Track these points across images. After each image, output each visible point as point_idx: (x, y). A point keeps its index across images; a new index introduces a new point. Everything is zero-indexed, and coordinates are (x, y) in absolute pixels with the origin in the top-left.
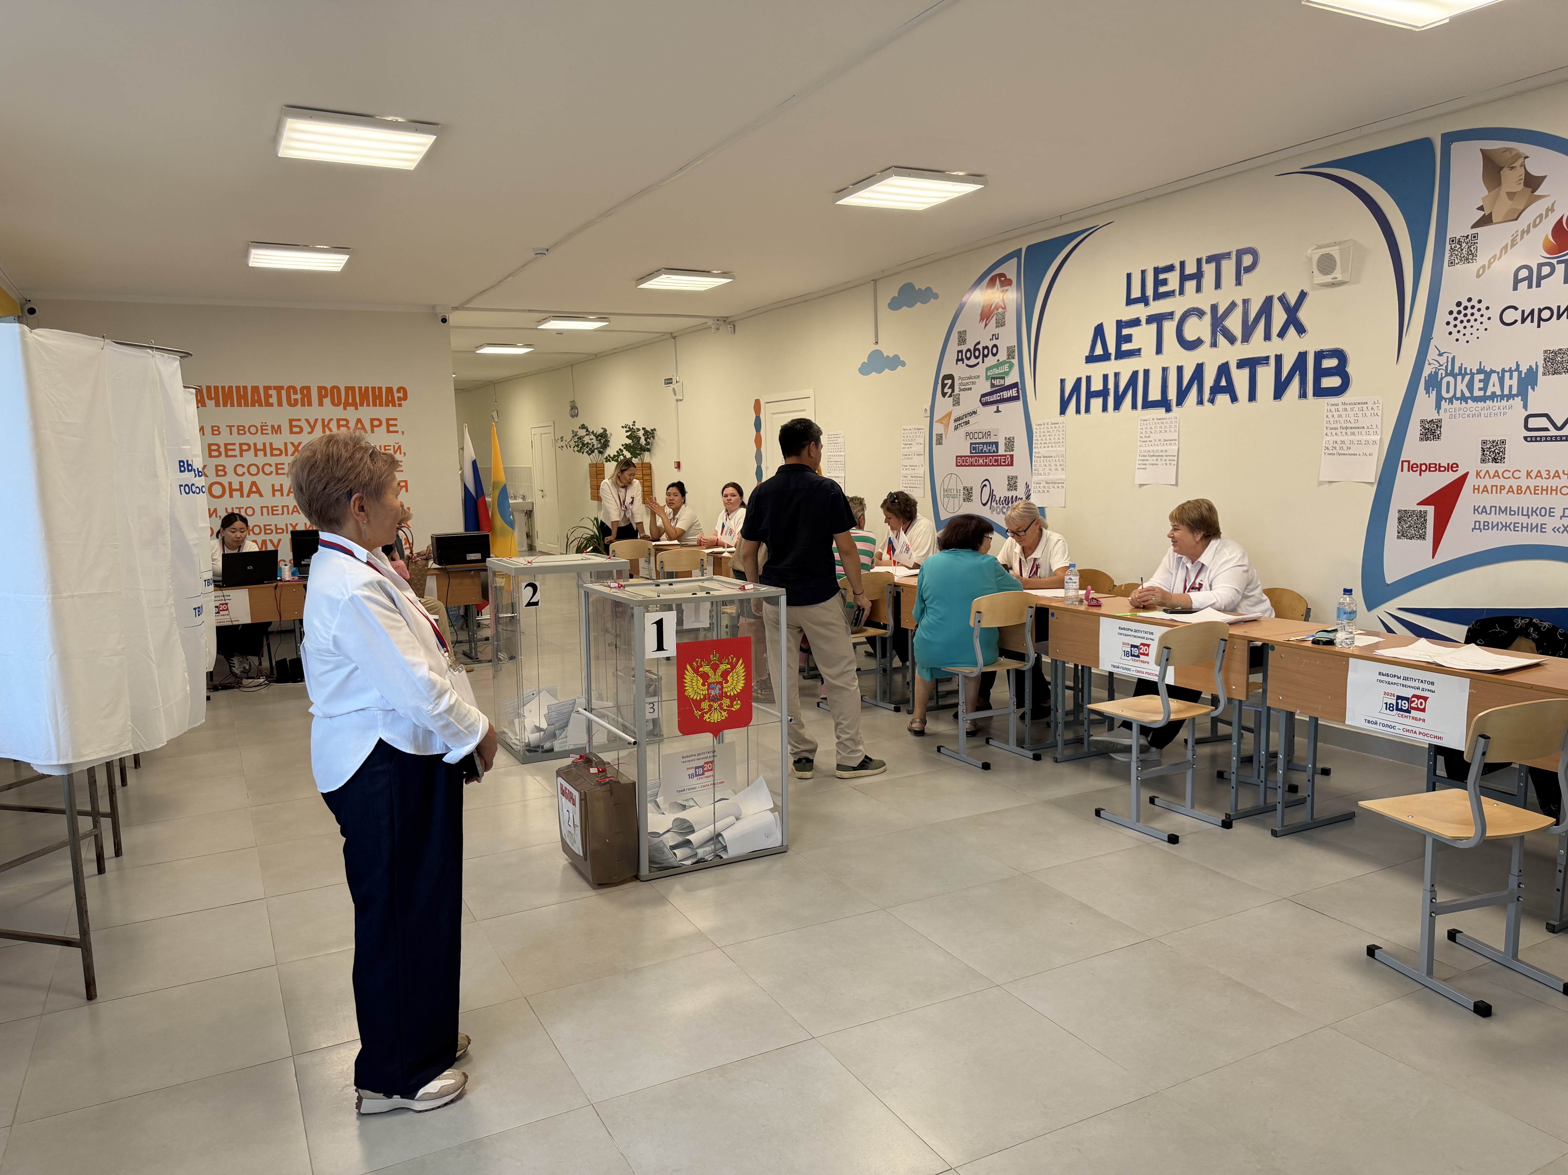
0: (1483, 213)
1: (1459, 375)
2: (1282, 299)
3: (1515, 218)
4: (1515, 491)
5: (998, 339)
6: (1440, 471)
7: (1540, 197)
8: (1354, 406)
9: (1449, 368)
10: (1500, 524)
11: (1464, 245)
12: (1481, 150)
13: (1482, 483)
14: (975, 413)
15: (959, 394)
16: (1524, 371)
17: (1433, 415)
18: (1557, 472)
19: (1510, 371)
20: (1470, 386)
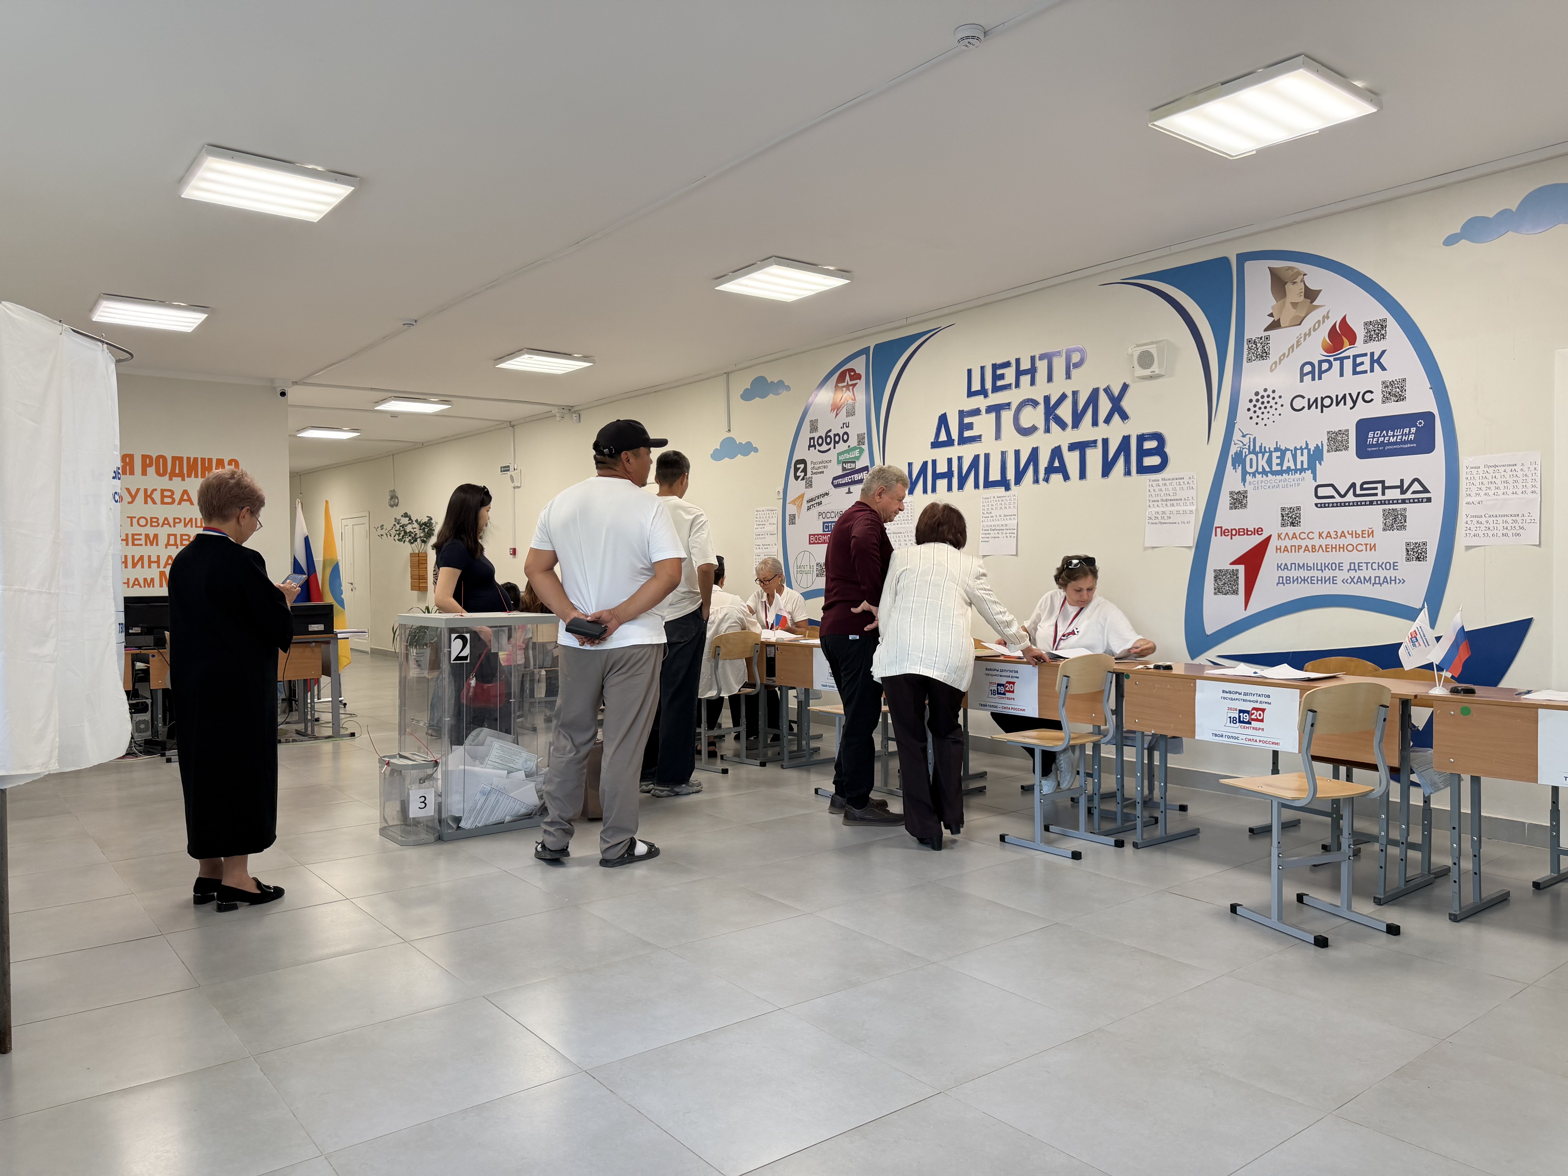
0: (1273, 319)
1: (1259, 453)
2: (1107, 390)
3: (1298, 323)
4: (1310, 550)
5: (848, 427)
6: (1247, 535)
7: (1317, 307)
8: (1172, 481)
9: (1252, 448)
10: (1299, 578)
11: (1259, 345)
12: (1269, 267)
13: (1283, 544)
14: (827, 494)
15: (812, 478)
16: (1312, 449)
17: (1241, 488)
18: (1343, 532)
19: (1301, 449)
20: (1269, 462)
